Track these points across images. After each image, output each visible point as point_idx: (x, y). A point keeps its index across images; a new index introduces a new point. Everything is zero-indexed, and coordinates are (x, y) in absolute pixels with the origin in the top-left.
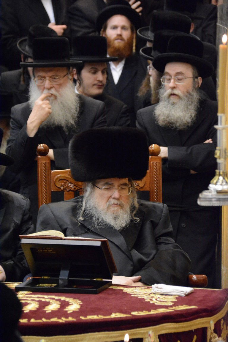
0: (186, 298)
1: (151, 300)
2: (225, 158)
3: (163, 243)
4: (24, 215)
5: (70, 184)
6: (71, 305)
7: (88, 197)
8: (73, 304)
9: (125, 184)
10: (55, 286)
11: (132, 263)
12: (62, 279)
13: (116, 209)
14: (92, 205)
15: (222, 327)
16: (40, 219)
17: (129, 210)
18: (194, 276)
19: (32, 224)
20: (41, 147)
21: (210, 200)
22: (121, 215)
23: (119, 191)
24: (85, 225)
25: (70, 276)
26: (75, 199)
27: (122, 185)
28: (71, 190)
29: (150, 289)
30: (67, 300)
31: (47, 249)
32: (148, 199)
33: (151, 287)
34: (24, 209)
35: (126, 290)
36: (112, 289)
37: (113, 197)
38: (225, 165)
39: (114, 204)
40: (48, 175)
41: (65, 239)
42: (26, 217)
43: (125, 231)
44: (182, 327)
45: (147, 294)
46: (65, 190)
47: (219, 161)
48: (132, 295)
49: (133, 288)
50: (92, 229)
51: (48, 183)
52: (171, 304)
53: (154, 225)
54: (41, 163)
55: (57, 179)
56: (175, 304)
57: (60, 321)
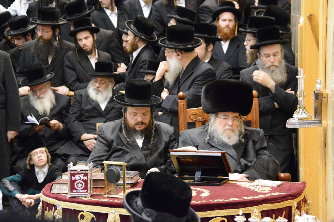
0: (278, 188)
1: (255, 189)
2: (304, 97)
3: (261, 154)
4: (170, 137)
5: (199, 117)
6: (203, 193)
7: (212, 123)
8: (205, 192)
9: (237, 117)
10: (192, 182)
11: (241, 167)
12: (197, 177)
13: (229, 132)
14: (214, 128)
15: (301, 205)
16: (181, 140)
17: (237, 134)
18: (282, 174)
19: (176, 143)
20: (180, 94)
21: (294, 124)
22: (232, 136)
23: (232, 121)
24: (210, 143)
25: (202, 175)
26: (203, 127)
27: (235, 117)
28: (200, 121)
29: (254, 182)
30: (201, 190)
31: (187, 159)
32: (250, 126)
33: (255, 182)
34: (170, 133)
35: (238, 183)
36: (229, 183)
37: (228, 124)
38: (304, 102)
39: (228, 129)
40: (185, 112)
41: (198, 152)
42: (172, 138)
43: (236, 147)
44: (276, 206)
45: (252, 186)
46: (196, 121)
47: (299, 99)
48: (243, 187)
49: (243, 182)
50: (214, 145)
51: (185, 117)
52: (268, 192)
53: (255, 143)
54: (181, 105)
55: (191, 114)
56: (271, 192)
57: (198, 203)
